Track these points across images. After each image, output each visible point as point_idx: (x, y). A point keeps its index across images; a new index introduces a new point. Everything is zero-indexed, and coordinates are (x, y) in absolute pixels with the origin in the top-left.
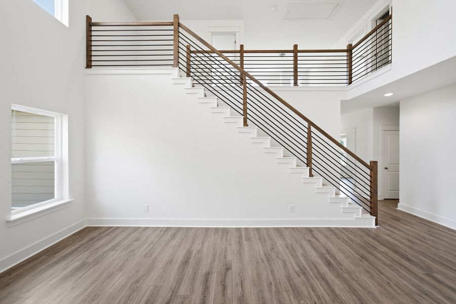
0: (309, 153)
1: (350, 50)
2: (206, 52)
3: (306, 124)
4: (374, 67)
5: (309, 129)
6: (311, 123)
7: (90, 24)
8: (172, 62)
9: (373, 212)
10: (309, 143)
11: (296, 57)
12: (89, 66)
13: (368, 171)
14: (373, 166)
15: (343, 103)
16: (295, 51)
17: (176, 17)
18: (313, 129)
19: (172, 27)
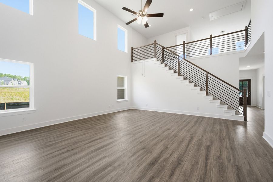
0: (207, 86)
3: (206, 73)
5: (207, 75)
7: (132, 49)
8: (154, 56)
10: (207, 81)
12: (132, 61)
17: (155, 41)
19: (154, 45)
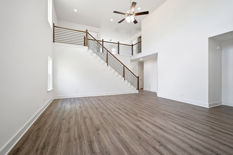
0: (124, 74)
1: (132, 45)
2: (93, 40)
3: (123, 66)
4: (138, 52)
5: (124, 67)
6: (124, 66)
7: (54, 26)
9: (138, 89)
10: (124, 71)
11: (119, 45)
12: (54, 41)
13: (137, 79)
14: (138, 78)
15: (131, 60)
16: (118, 43)
17: (87, 30)
18: (125, 67)
19: (85, 33)
